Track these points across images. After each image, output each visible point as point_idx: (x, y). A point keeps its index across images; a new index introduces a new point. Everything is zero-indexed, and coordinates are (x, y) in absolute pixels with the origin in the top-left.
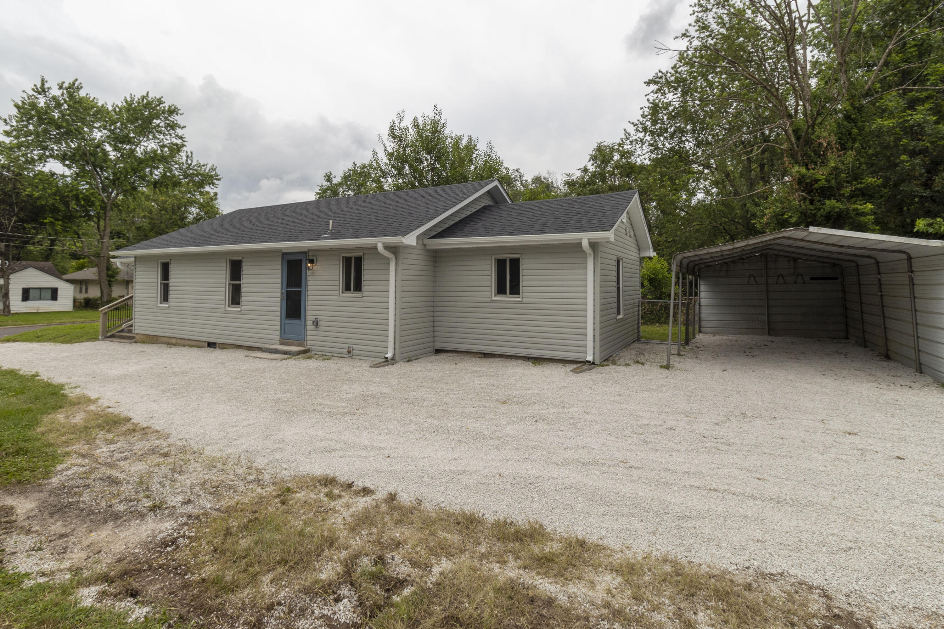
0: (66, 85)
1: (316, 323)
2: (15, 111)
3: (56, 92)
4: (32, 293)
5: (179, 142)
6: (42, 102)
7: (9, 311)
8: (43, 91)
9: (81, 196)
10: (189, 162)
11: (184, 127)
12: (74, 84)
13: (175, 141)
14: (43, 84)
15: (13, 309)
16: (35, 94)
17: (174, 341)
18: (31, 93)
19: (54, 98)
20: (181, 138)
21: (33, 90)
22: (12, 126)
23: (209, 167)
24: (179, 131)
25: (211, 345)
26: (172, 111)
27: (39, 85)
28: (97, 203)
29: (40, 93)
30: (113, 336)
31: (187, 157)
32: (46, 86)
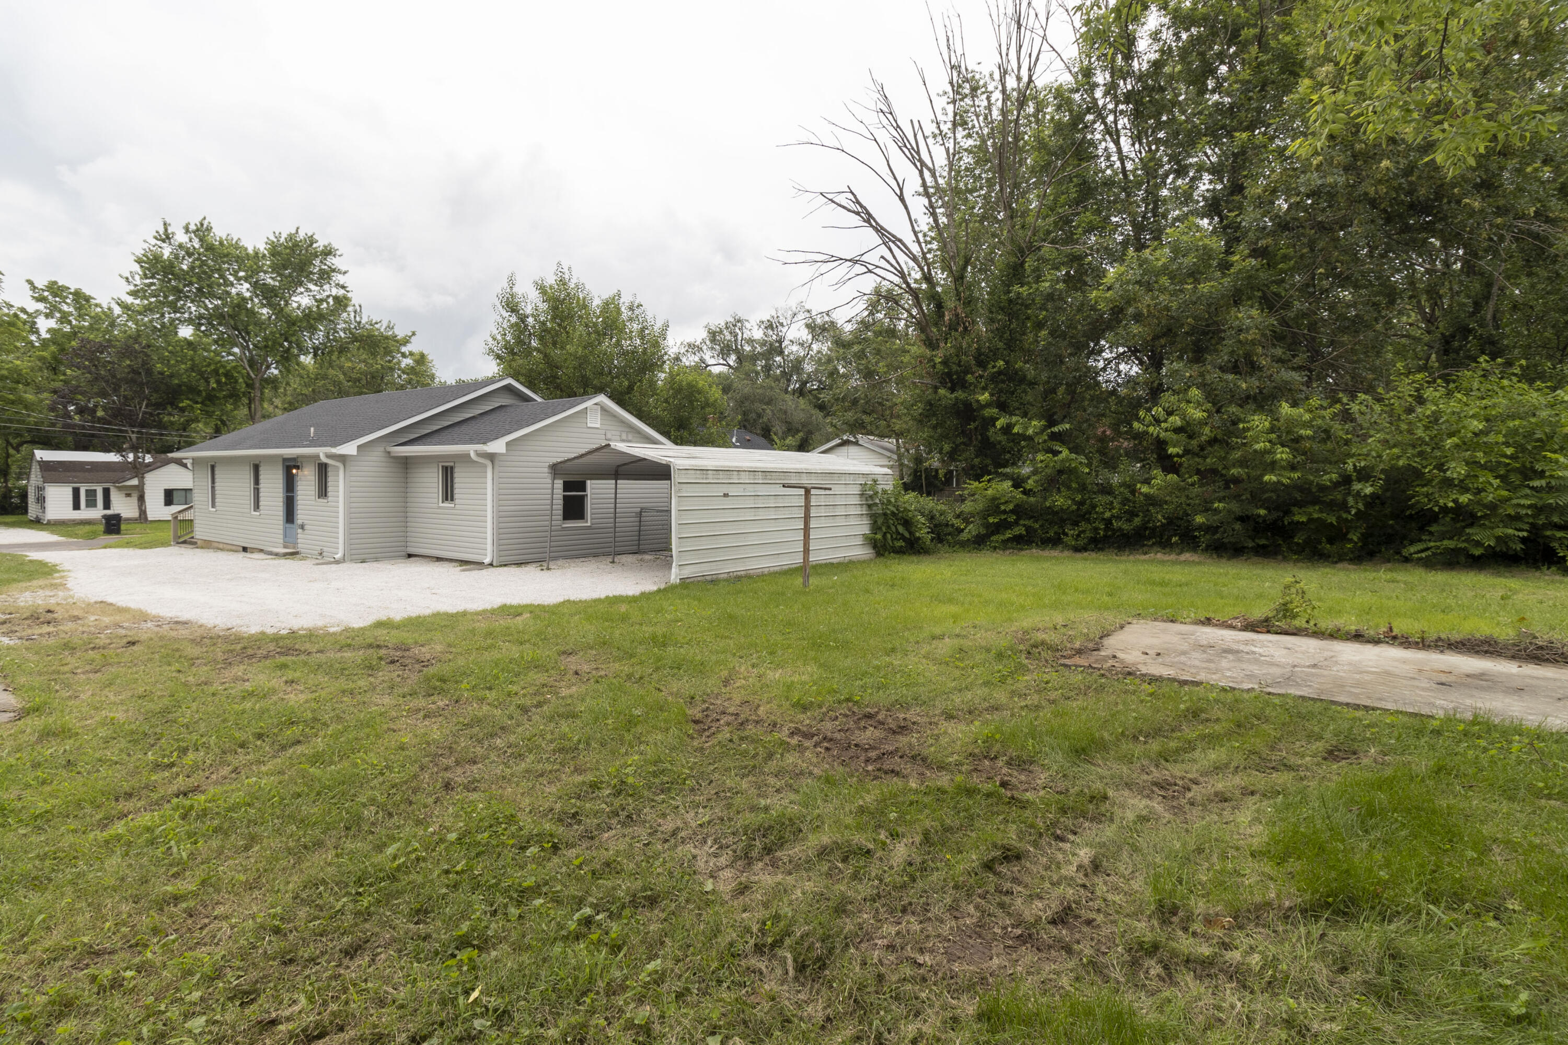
0: (192, 227)
1: (302, 527)
2: (136, 268)
3: (181, 238)
4: (176, 496)
5: (341, 292)
6: (167, 252)
7: (146, 518)
8: (167, 237)
9: (221, 371)
10: (358, 319)
11: (345, 273)
12: (202, 225)
13: (335, 291)
14: (166, 230)
15: (151, 516)
16: (159, 243)
17: (221, 546)
18: (154, 242)
19: (181, 246)
20: (343, 287)
21: (156, 238)
22: (136, 285)
23: (385, 324)
24: (341, 279)
25: (245, 549)
26: (328, 252)
27: (162, 231)
28: (241, 380)
29: (164, 241)
30: (185, 542)
31: (355, 312)
32: (170, 231)
